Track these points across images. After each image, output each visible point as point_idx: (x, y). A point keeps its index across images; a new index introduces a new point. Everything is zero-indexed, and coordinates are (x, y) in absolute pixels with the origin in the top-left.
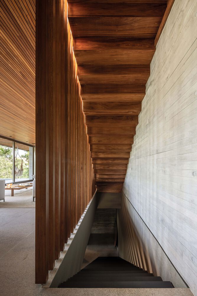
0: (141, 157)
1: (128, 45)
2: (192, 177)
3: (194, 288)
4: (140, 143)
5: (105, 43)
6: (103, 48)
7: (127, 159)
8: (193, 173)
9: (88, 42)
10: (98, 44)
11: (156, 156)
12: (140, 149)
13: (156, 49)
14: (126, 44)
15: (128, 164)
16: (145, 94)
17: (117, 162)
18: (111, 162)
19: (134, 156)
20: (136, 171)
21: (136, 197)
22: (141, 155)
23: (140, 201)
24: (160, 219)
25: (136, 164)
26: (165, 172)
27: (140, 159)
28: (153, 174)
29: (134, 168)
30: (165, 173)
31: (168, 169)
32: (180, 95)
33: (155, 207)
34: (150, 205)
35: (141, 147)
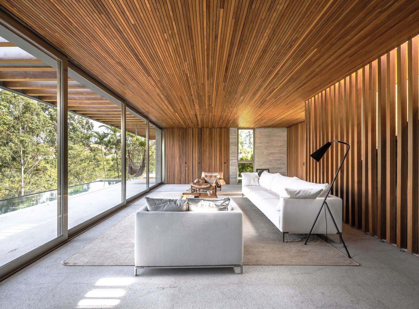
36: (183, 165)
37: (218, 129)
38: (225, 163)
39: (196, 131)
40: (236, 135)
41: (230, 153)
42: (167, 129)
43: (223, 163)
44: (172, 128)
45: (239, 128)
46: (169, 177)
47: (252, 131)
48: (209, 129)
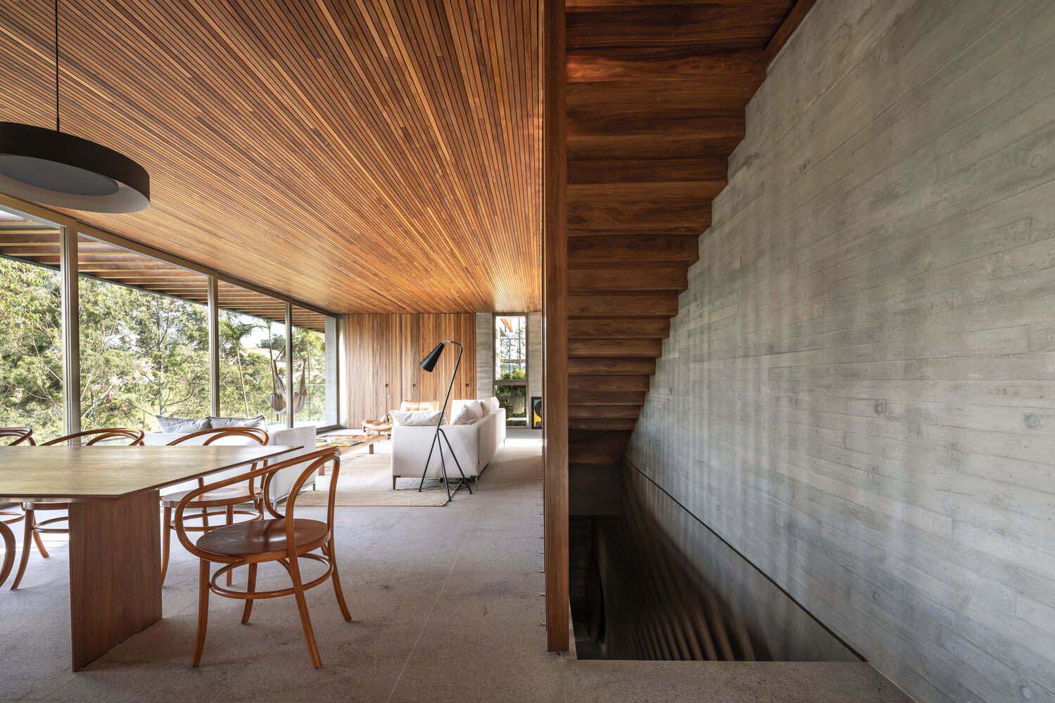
0: (709, 359)
1: (698, 67)
2: (875, 415)
3: (880, 656)
4: (706, 318)
5: (639, 64)
6: (636, 75)
7: (652, 361)
8: (877, 406)
9: (598, 61)
10: (622, 66)
11: (766, 360)
12: (705, 337)
13: (765, 76)
14: (693, 65)
15: (654, 374)
16: (727, 182)
17: (622, 369)
18: (605, 368)
19: (680, 352)
20: (691, 399)
21: (690, 476)
22: (710, 353)
23: (709, 485)
24: (782, 524)
25: (691, 379)
26: (795, 403)
27: (706, 363)
28: (758, 408)
29: (681, 388)
30: (796, 406)
31: (804, 397)
32: (844, 222)
33: (765, 495)
34: (745, 492)
35: (709, 329)
36: (382, 389)
37: (452, 315)
38: (467, 385)
39: (407, 320)
40: (489, 328)
41: (478, 365)
42: (349, 317)
43: (463, 386)
44: (358, 314)
45: (495, 314)
46: (354, 415)
47: (523, 319)
48: (433, 316)
